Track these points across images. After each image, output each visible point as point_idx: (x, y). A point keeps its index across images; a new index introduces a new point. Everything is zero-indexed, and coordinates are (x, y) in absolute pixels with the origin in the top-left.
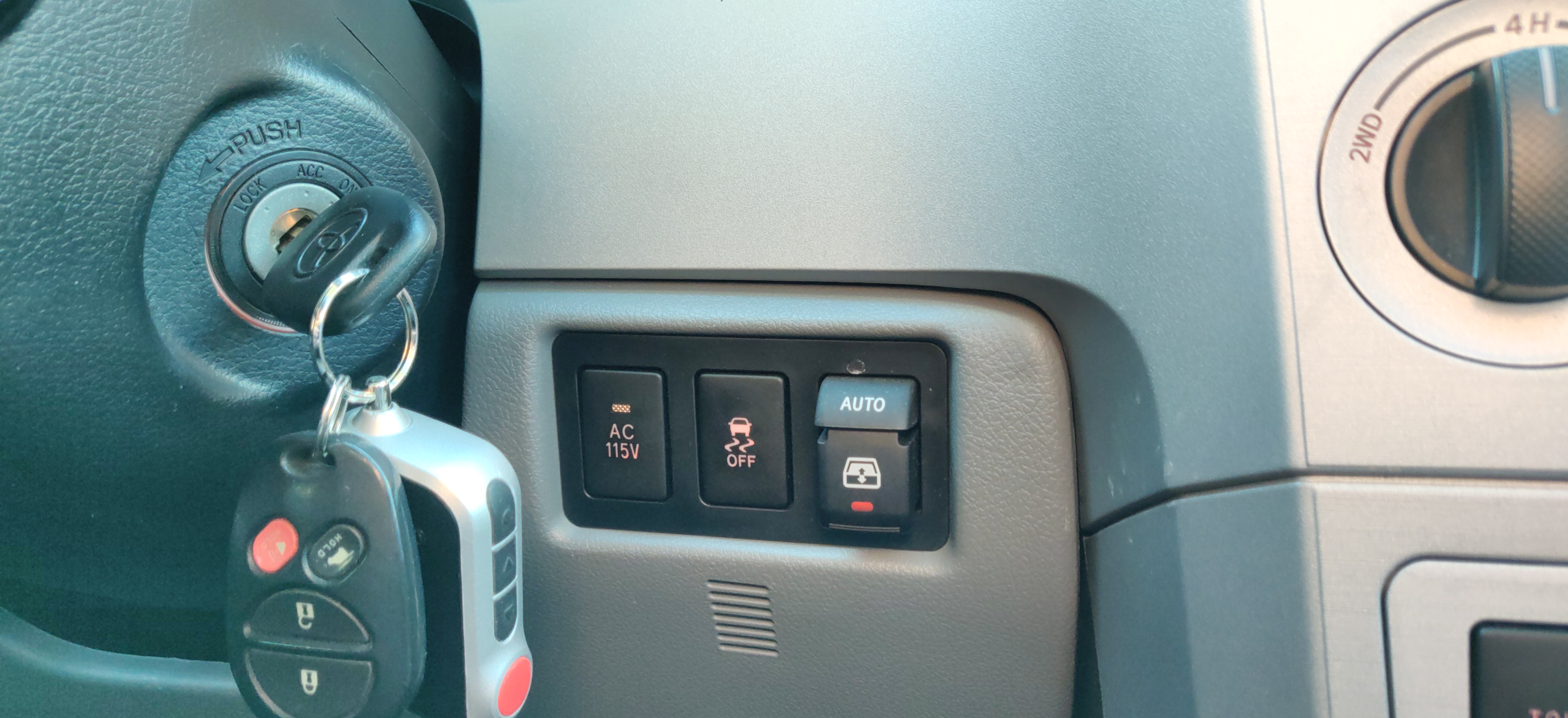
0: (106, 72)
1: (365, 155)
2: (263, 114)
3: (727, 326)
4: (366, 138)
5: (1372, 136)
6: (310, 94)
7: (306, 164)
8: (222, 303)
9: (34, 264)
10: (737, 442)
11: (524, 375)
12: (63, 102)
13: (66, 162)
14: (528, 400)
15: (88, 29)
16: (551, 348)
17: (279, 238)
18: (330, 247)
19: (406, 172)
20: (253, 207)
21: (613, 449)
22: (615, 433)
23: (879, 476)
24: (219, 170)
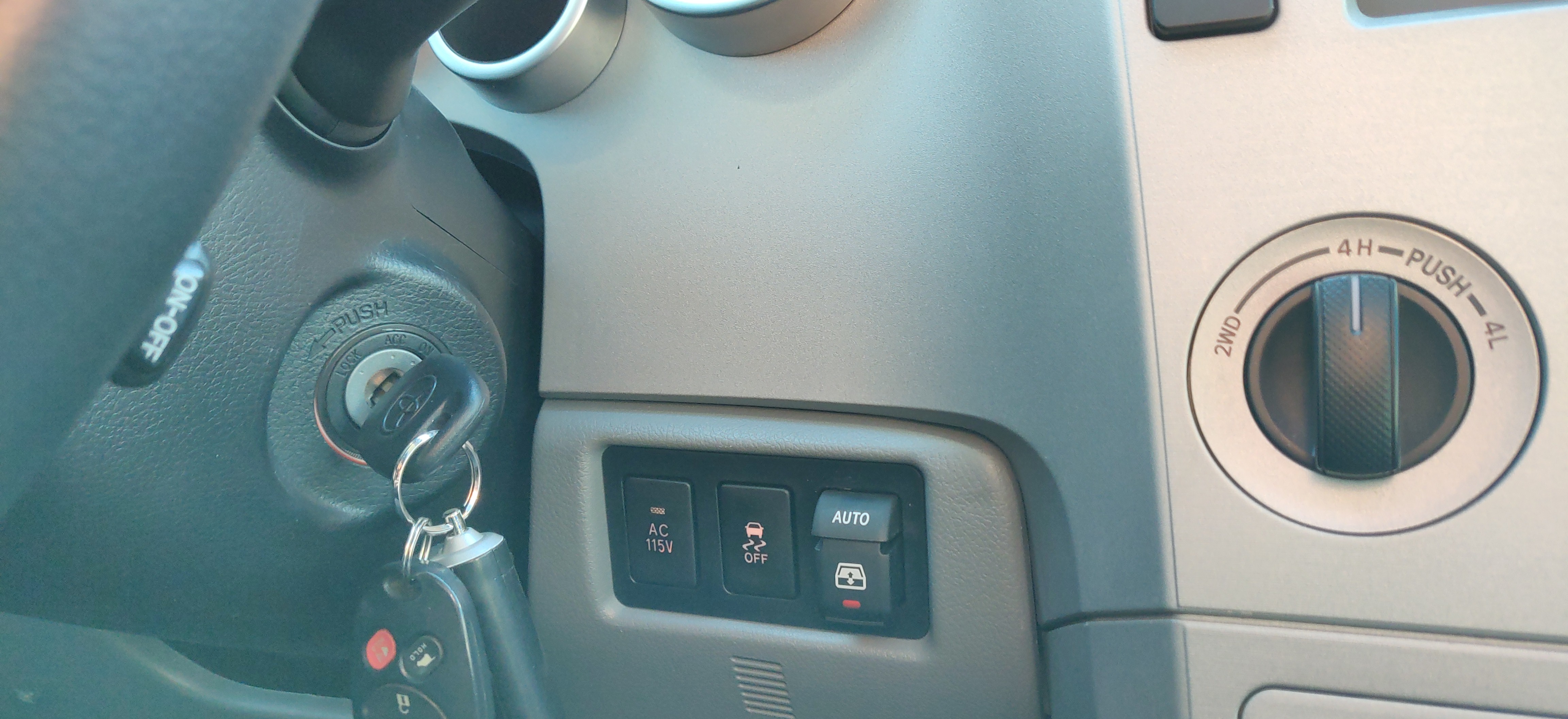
0: (237, 298)
1: (439, 322)
2: (357, 301)
3: (741, 446)
4: (439, 309)
5: (1233, 334)
6: (394, 281)
7: (391, 334)
8: (329, 447)
9: (187, 447)
10: (752, 543)
11: (578, 482)
12: (206, 325)
13: (208, 370)
14: (582, 503)
15: (224, 268)
16: (600, 459)
17: (373, 391)
18: (408, 410)
19: (473, 332)
20: (351, 372)
21: (652, 543)
22: (653, 531)
23: (864, 579)
24: (324, 347)
